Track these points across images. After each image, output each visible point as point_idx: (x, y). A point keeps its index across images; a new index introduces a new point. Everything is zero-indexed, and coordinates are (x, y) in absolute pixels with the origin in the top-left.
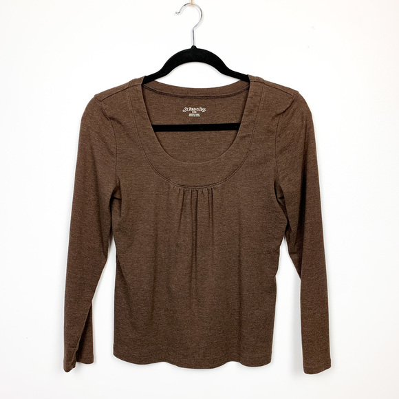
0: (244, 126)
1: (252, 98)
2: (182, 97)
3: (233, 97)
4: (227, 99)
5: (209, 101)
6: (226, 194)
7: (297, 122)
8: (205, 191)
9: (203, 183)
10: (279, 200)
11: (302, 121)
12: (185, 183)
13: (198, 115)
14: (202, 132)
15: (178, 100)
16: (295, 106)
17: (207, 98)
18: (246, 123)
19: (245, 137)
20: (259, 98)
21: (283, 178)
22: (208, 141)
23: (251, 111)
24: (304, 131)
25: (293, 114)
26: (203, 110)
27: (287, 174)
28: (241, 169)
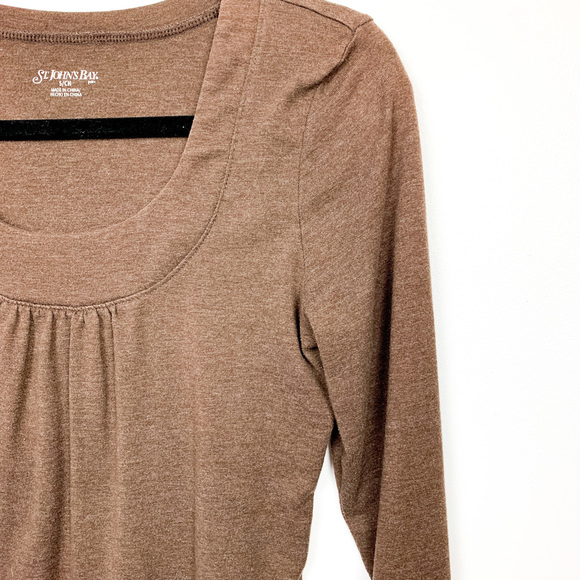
0: (204, 124)
1: (226, 36)
2: (31, 39)
3: (179, 39)
4: (161, 43)
5: (108, 49)
6: (156, 329)
7: (365, 113)
8: (92, 320)
9: (85, 295)
10: (308, 355)
11: (382, 110)
12: (33, 294)
13: (76, 93)
14: (87, 143)
15: (21, 49)
16: (359, 62)
17: (102, 40)
18: (209, 114)
19: (206, 158)
20: (247, 37)
21: (319, 289)
22: (106, 169)
23: (226, 78)
24: (385, 141)
25: (353, 87)
26: (90, 77)
27: (332, 276)
28: (197, 257)
